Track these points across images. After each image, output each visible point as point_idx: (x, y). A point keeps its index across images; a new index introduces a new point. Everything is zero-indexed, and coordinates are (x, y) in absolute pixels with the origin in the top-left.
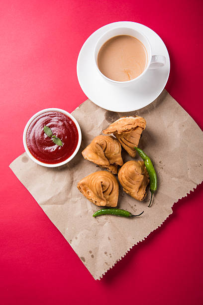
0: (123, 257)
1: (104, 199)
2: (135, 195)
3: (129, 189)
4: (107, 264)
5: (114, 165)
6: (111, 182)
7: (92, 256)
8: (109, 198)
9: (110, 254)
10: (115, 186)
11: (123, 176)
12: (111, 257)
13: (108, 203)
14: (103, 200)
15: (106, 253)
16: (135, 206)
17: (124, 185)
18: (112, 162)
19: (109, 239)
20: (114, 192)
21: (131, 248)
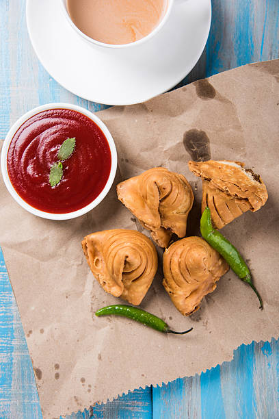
0: (111, 400)
1: (122, 284)
2: (180, 302)
3: (174, 285)
4: (77, 400)
5: (167, 231)
6: (144, 261)
7: (57, 376)
8: (131, 285)
9: (90, 386)
10: (148, 270)
11: (176, 259)
12: (89, 391)
13: (126, 293)
14: (120, 286)
15: (83, 380)
16: (171, 318)
17: (168, 274)
18: (167, 224)
19: (100, 358)
20: (143, 280)
21: (132, 391)
